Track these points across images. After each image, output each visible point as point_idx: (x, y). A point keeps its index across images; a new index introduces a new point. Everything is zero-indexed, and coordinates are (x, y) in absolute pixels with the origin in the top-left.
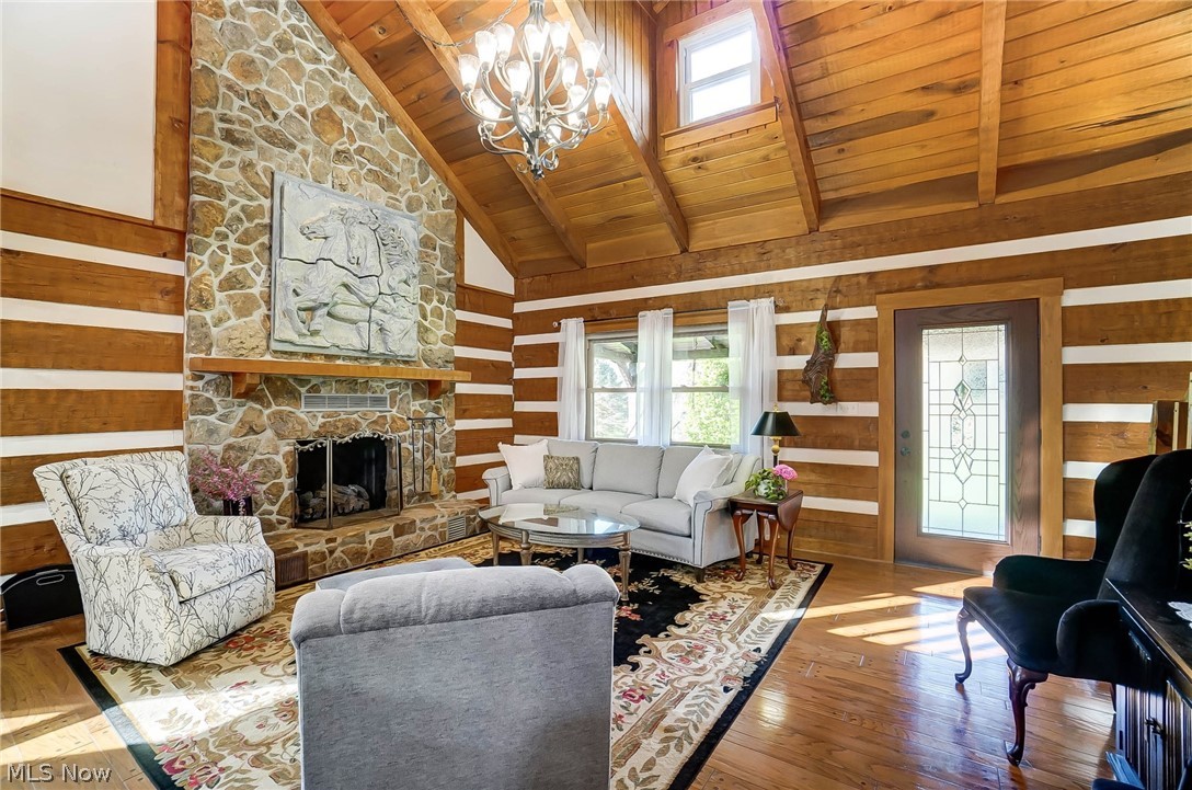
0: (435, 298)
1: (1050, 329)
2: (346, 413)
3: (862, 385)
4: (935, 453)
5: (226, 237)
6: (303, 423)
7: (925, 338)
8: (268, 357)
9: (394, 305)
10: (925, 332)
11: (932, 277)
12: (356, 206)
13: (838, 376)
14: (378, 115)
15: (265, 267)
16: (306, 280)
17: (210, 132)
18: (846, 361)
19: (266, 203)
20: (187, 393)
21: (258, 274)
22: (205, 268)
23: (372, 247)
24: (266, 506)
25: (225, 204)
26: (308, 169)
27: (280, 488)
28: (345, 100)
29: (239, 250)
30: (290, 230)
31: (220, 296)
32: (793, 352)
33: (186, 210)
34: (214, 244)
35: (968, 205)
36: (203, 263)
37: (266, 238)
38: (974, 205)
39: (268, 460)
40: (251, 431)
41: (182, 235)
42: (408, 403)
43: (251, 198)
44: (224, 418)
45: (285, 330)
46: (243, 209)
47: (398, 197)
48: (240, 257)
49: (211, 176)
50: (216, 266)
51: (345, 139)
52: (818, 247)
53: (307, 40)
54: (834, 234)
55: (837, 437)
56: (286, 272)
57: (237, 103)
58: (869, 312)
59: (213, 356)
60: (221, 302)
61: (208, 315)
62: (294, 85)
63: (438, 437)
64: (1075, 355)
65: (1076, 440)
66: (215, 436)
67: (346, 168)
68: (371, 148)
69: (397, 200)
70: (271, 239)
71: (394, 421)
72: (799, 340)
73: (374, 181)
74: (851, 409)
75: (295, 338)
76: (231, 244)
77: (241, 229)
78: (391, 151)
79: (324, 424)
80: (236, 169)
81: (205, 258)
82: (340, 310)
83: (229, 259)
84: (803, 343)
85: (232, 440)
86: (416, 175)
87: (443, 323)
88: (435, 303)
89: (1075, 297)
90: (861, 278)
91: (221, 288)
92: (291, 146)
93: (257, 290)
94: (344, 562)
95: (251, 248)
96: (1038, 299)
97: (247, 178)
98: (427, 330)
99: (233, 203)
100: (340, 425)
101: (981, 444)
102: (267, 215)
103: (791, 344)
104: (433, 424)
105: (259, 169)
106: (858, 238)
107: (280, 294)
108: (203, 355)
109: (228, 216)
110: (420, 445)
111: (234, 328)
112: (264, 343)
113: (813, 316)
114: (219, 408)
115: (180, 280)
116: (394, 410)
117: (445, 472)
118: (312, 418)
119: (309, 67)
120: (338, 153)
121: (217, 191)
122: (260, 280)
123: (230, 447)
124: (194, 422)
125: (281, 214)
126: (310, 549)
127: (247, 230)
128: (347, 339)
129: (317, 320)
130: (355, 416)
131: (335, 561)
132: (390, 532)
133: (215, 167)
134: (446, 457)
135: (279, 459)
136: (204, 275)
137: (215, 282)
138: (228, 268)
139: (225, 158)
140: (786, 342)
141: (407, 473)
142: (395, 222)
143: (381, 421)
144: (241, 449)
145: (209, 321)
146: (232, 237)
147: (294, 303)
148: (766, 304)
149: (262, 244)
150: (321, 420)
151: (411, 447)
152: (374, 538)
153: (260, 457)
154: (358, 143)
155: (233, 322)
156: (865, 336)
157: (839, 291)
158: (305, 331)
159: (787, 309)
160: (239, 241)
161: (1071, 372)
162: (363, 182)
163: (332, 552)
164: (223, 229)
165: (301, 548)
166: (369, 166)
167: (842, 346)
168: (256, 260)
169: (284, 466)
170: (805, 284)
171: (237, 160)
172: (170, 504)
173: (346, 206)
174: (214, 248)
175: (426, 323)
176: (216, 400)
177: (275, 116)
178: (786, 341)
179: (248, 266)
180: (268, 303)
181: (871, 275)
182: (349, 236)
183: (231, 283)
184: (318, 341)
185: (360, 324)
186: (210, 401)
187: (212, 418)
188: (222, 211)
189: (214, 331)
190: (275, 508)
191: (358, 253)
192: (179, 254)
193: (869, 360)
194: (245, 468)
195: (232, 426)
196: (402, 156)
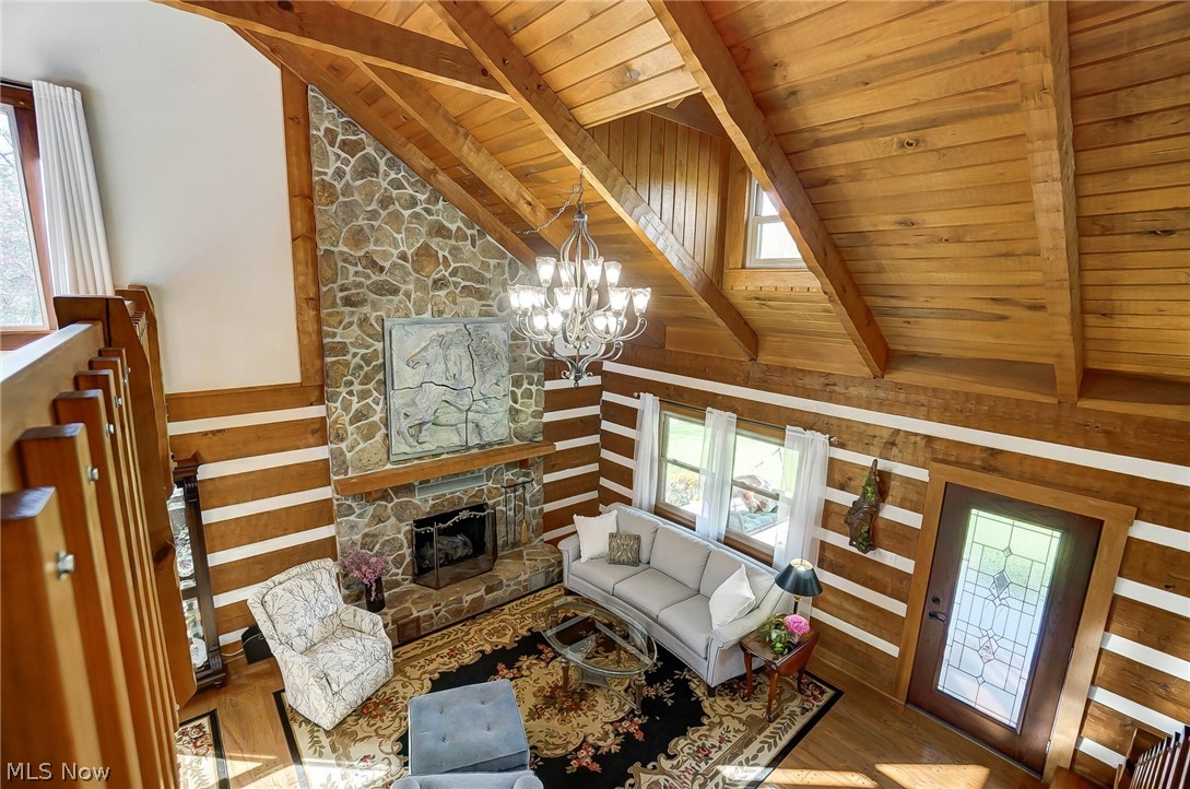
0: (525, 382)
1: (1108, 555)
2: (450, 493)
3: (902, 539)
4: (962, 626)
5: (352, 383)
6: (417, 508)
7: (972, 519)
8: (389, 466)
9: (486, 407)
10: (974, 511)
11: (993, 460)
12: (452, 328)
13: (880, 525)
14: (469, 232)
15: (382, 397)
16: (413, 403)
17: (334, 304)
18: (891, 513)
19: (379, 346)
20: (335, 502)
21: (378, 404)
22: (339, 411)
23: (466, 362)
24: (394, 570)
25: (348, 357)
26: (410, 306)
27: (403, 556)
28: (440, 231)
29: (362, 391)
30: (398, 364)
31: (350, 429)
32: (842, 487)
33: (322, 368)
34: (343, 390)
35: (1044, 399)
36: (337, 408)
37: (380, 374)
38: (1054, 401)
39: (393, 539)
40: (380, 521)
41: (321, 387)
42: (502, 474)
43: (368, 347)
44: (360, 516)
45: (400, 447)
46: (363, 358)
47: (490, 302)
48: (364, 395)
49: (337, 339)
50: (346, 407)
51: (441, 267)
52: (881, 394)
53: (405, 188)
54: (899, 387)
55: (872, 579)
56: (397, 400)
57: (352, 269)
58: (922, 475)
59: (350, 475)
60: (352, 434)
61: (343, 445)
62: (396, 235)
63: (528, 496)
64: (1129, 589)
66: (356, 530)
67: (442, 293)
68: (464, 267)
69: (489, 306)
70: (385, 375)
71: (490, 491)
72: (850, 479)
73: (468, 296)
74: (889, 558)
75: (408, 450)
76: (356, 387)
77: (362, 373)
78: (483, 262)
79: (434, 505)
80: (355, 327)
81: (338, 404)
82: (442, 420)
83: (355, 399)
84: (852, 482)
85: (367, 530)
86: (507, 275)
87: (533, 401)
88: (525, 386)
89: (1145, 531)
90: (918, 438)
91: (351, 423)
92: (395, 291)
93: (376, 418)
94: (447, 619)
95: (370, 386)
96: (1102, 522)
97: (364, 332)
98: (517, 411)
99: (355, 355)
100: (446, 503)
102: (380, 355)
103: (842, 480)
104: (524, 487)
105: (373, 321)
106: (922, 398)
107: (393, 419)
108: (342, 477)
109: (352, 366)
110: (512, 505)
111: (363, 450)
112: (386, 456)
114: (356, 509)
115: (323, 419)
116: (490, 483)
117: (534, 522)
118: (424, 502)
119: (406, 213)
120: (435, 282)
121: (342, 349)
122: (378, 409)
123: (366, 535)
124: (341, 523)
125: (391, 355)
126: (421, 614)
127: (366, 373)
128: (449, 440)
129: (424, 433)
130: (458, 494)
131: (441, 618)
132: (482, 592)
133: (339, 331)
134: (535, 511)
135: (401, 536)
136: (338, 418)
137: (347, 419)
138: (355, 406)
139: (347, 320)
140: (837, 477)
141: (501, 529)
142: (487, 330)
143: (479, 493)
144: (374, 535)
145: (345, 450)
146: (356, 382)
147: (405, 424)
148: (821, 438)
149: (379, 381)
150: (431, 502)
151: (504, 509)
152: (470, 598)
153: (388, 538)
154: (453, 265)
155: (362, 445)
156: (914, 496)
157: (892, 443)
158: (416, 444)
159: (842, 445)
160: (362, 383)
161: (1123, 604)
162: (459, 300)
163: (437, 614)
164: (349, 378)
165: (415, 614)
166: (464, 283)
167: (890, 498)
168: (376, 394)
169: (405, 542)
170: (863, 427)
171: (355, 319)
172: (325, 604)
173: (442, 331)
174: (344, 394)
175: (517, 406)
176: (354, 505)
177: (382, 269)
178: (837, 475)
179: (369, 400)
180: (386, 426)
181: (929, 439)
182: (446, 358)
183: (359, 416)
184: (427, 447)
185: (459, 426)
186: (350, 506)
187: (352, 518)
188: (347, 364)
189: (349, 455)
190: (400, 571)
191: (454, 370)
192: (321, 401)
193: (914, 520)
194: (377, 547)
195: (367, 520)
196: (493, 262)
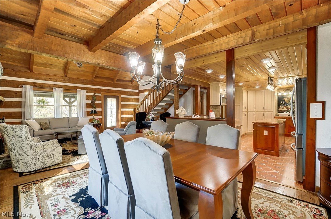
1: (120, 100)
3: (99, 106)
4: (108, 115)
7: (107, 100)
11: (108, 91)
13: (96, 104)
18: (97, 102)
32: (89, 100)
38: (113, 82)
54: (95, 81)
58: (100, 95)
64: (122, 103)
65: (123, 113)
74: (98, 110)
84: (90, 98)
89: (122, 96)
90: (99, 89)
96: (119, 96)
101: (113, 114)
113: (92, 94)
148: (85, 91)
156: (100, 98)
157: (96, 91)
159: (88, 92)
161: (122, 105)
167: (96, 99)
178: (88, 97)
193: (100, 102)
